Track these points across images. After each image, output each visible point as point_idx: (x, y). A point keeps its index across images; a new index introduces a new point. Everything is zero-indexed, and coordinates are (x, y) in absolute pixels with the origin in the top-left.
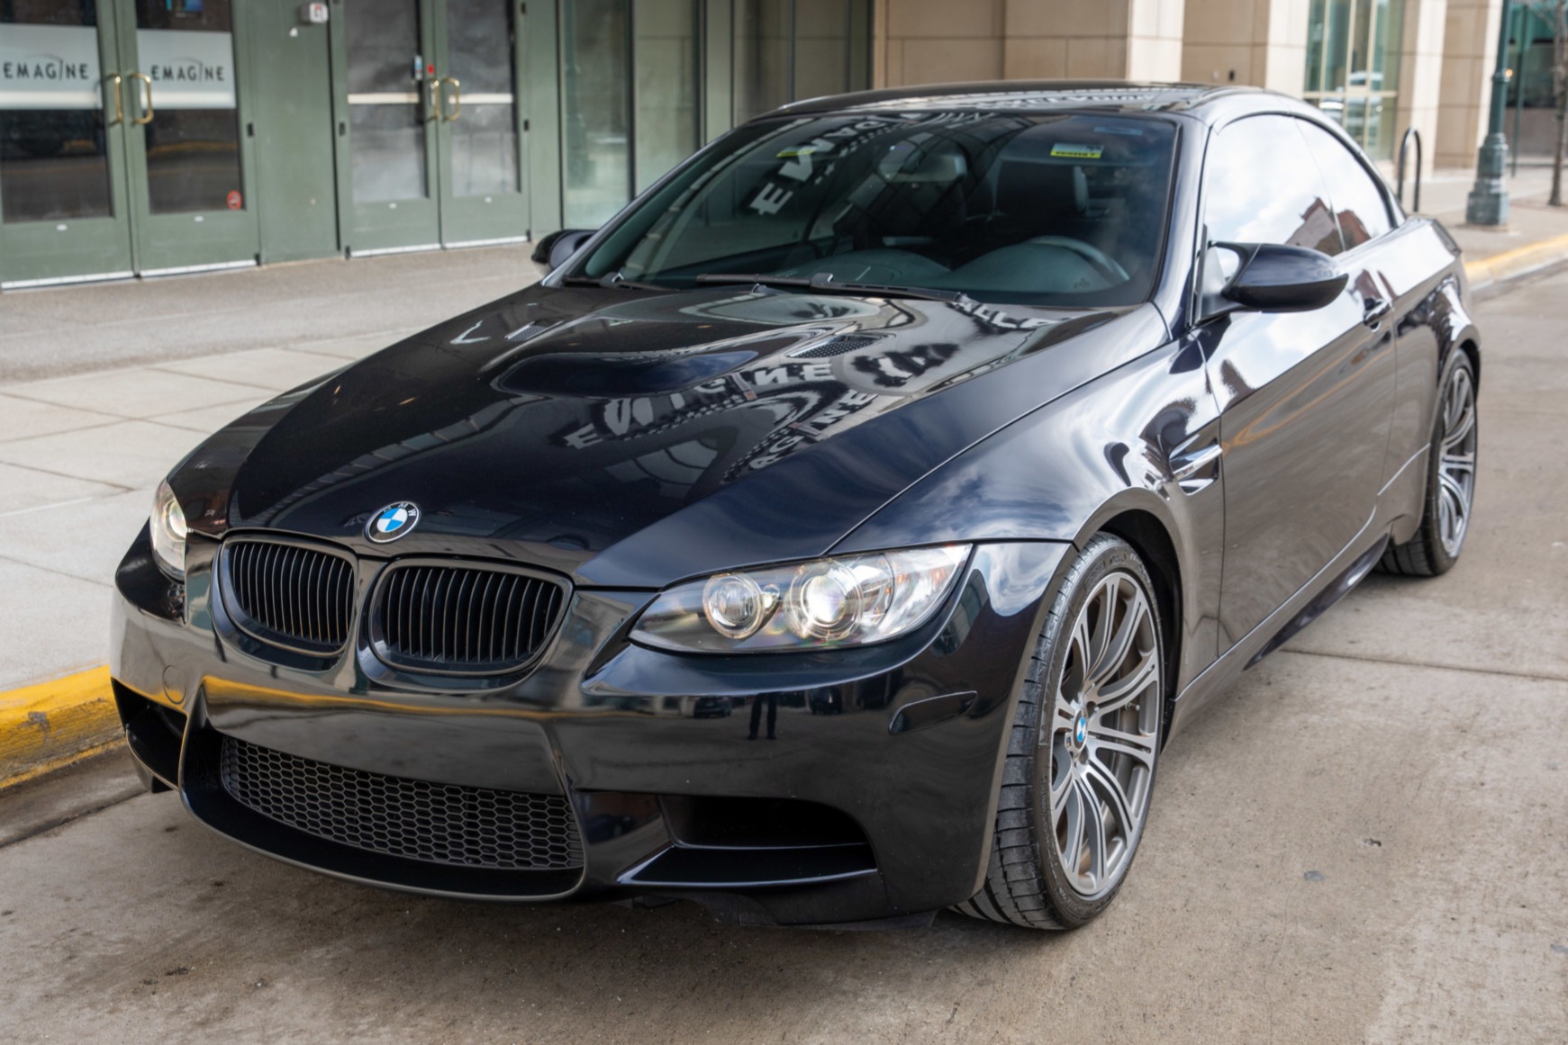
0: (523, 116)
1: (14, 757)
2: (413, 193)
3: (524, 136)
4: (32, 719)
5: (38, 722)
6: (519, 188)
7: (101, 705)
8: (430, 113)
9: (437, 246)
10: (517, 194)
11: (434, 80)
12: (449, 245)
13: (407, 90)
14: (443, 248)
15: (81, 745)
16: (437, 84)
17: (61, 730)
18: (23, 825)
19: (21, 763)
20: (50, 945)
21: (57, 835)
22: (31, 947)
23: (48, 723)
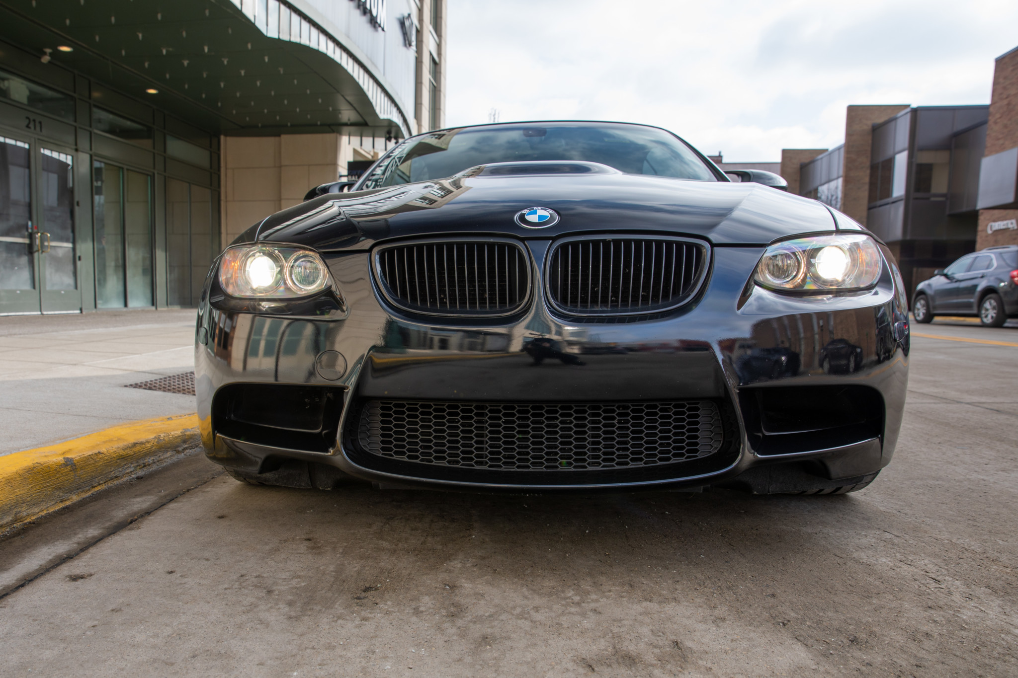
0: (78, 254)
1: (59, 488)
2: (27, 287)
3: (79, 263)
4: (66, 462)
5: (69, 463)
6: (76, 288)
7: (101, 456)
8: (35, 249)
9: (39, 313)
10: (75, 290)
11: (38, 233)
12: (45, 313)
13: (23, 237)
14: (42, 314)
15: (93, 483)
16: (39, 234)
17: (82, 471)
18: (102, 526)
19: (63, 492)
20: (240, 587)
21: (139, 528)
22: (226, 589)
23: (75, 466)
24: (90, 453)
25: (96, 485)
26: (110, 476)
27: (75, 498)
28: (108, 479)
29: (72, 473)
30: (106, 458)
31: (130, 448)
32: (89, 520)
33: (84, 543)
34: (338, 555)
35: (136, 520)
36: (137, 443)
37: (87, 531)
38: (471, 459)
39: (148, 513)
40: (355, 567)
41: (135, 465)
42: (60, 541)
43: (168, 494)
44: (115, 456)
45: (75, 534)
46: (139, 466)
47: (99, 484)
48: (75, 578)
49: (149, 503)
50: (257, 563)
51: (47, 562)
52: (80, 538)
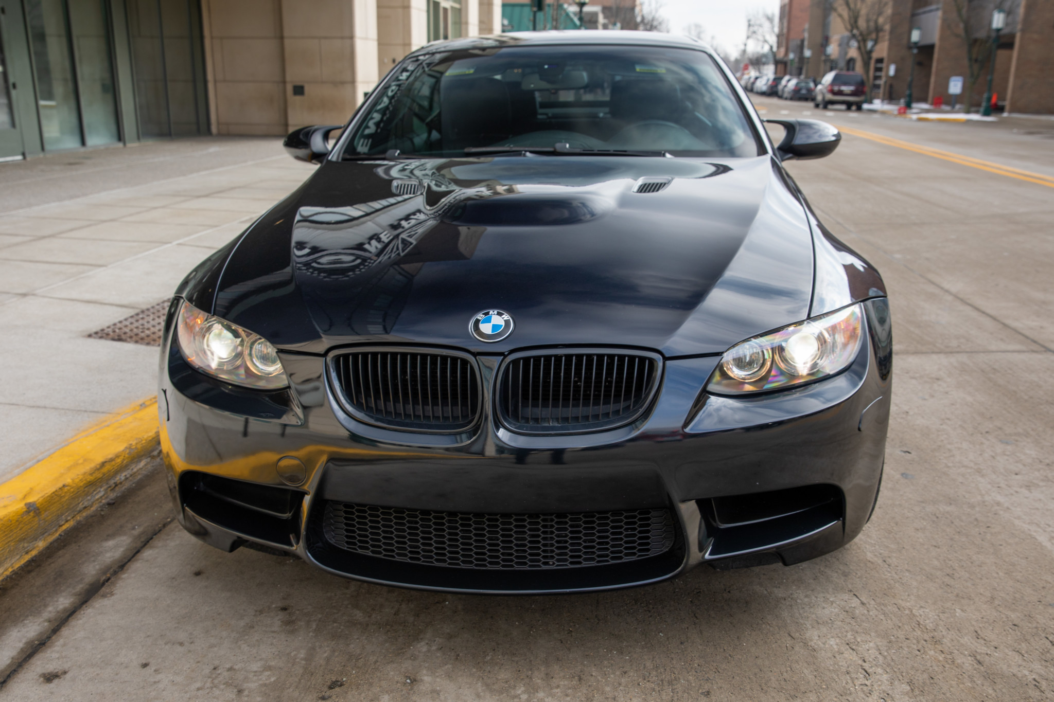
0: (11, 80)
1: (23, 540)
3: (13, 93)
4: (28, 508)
5: (32, 509)
6: (14, 126)
7: (66, 489)
10: (13, 129)
15: (60, 521)
17: (47, 513)
18: (74, 591)
19: (29, 542)
20: (211, 685)
21: (112, 594)
22: (198, 689)
23: (38, 509)
24: (54, 490)
25: (63, 523)
26: (78, 509)
27: (41, 544)
28: (76, 513)
29: (36, 519)
30: (72, 490)
31: (98, 469)
32: (59, 580)
33: (55, 620)
34: (311, 634)
35: (109, 579)
36: (106, 462)
37: (57, 601)
38: (431, 557)
39: (122, 566)
40: (325, 652)
41: (105, 487)
42: (30, 618)
43: (143, 533)
44: (82, 484)
45: (46, 606)
46: (110, 487)
47: (67, 521)
48: (50, 678)
49: (122, 549)
50: (229, 648)
51: (19, 653)
52: (50, 612)
